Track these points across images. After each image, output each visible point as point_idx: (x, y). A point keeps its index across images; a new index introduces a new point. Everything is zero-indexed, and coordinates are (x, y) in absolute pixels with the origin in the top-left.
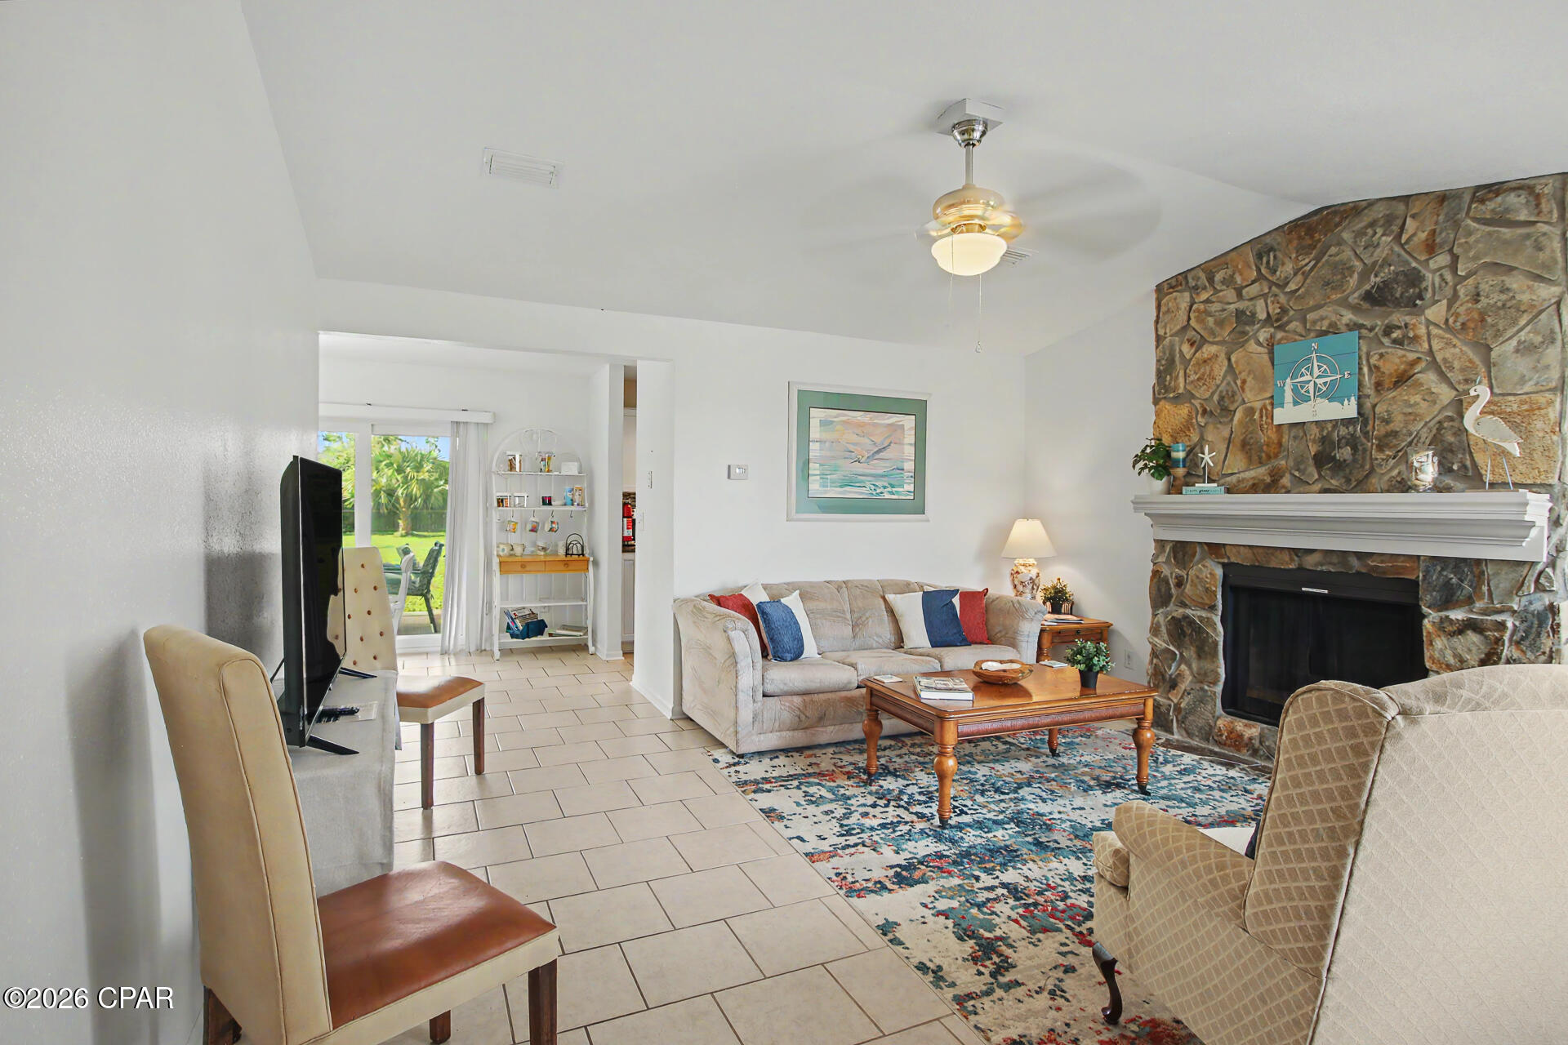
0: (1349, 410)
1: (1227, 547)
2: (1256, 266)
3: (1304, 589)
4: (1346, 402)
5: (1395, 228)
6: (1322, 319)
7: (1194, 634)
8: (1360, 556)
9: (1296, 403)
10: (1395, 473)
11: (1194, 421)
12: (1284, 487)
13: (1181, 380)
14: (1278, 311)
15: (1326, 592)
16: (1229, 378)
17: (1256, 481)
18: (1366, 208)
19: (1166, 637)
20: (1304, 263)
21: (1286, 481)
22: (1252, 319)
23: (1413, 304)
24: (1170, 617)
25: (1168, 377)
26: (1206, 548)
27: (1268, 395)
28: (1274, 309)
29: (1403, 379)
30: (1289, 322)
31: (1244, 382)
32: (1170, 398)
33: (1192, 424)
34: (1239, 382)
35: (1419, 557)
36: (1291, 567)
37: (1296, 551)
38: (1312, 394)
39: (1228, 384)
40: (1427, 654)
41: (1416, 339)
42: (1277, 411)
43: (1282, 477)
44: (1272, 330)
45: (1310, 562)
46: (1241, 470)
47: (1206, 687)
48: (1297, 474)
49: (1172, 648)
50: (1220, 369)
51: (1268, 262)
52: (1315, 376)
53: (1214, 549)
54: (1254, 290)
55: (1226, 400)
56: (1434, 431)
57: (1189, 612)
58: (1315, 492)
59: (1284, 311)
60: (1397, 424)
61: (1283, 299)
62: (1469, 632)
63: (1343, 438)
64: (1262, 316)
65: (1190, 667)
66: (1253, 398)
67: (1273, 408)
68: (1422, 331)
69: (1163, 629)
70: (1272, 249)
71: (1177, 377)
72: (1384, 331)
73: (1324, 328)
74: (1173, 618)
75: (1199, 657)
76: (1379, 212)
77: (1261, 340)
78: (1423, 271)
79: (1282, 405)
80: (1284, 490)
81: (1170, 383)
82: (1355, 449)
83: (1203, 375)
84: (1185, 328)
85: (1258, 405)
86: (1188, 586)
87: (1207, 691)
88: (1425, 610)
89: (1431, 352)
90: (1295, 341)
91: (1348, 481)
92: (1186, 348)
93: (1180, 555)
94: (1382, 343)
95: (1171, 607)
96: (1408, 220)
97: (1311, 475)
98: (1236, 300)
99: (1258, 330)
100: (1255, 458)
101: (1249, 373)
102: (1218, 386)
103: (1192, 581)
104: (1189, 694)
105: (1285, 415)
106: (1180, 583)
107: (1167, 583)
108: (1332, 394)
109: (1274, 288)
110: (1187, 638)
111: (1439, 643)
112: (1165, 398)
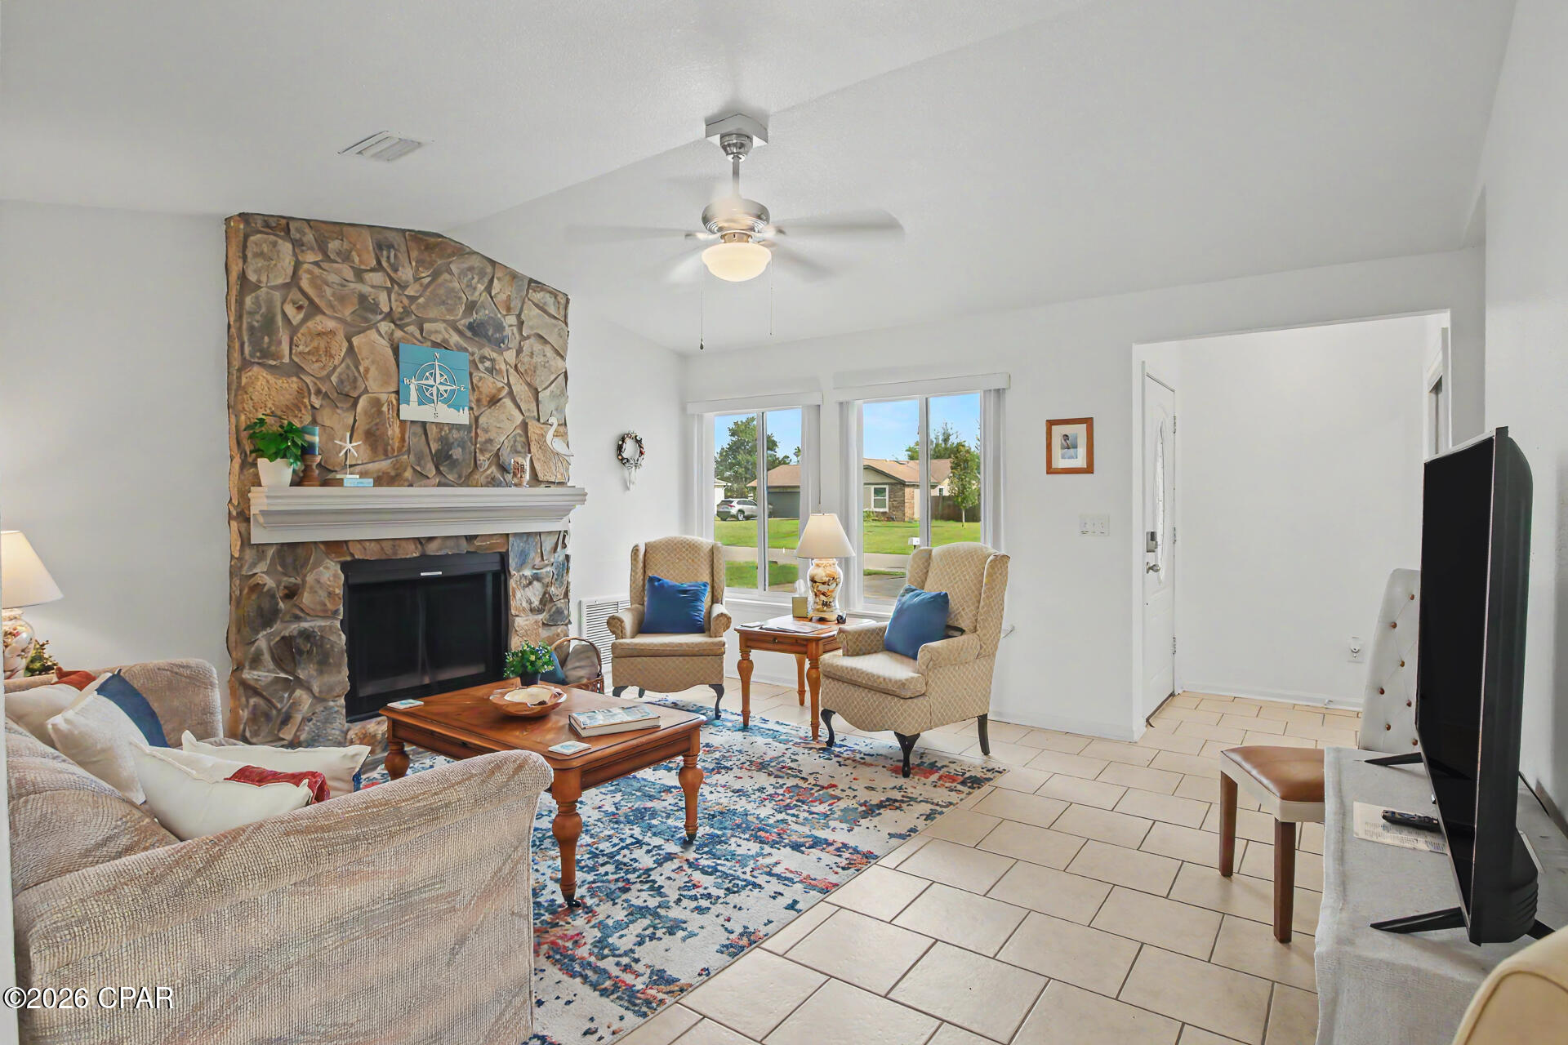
0: (463, 417)
1: (350, 544)
2: (376, 254)
3: (422, 574)
4: (461, 410)
5: (486, 280)
6: (437, 332)
7: (315, 649)
8: (470, 538)
9: (421, 403)
10: (489, 472)
11: (306, 400)
12: (407, 480)
13: (285, 347)
14: (401, 310)
15: (440, 573)
16: (348, 361)
17: (380, 474)
18: (467, 253)
19: (271, 666)
20: (423, 275)
21: (408, 474)
22: (374, 308)
23: (499, 343)
24: (278, 639)
25: (266, 339)
26: (322, 547)
27: (394, 389)
28: (397, 306)
29: (494, 401)
30: (408, 325)
31: (367, 370)
32: (271, 366)
33: (303, 403)
34: (362, 369)
35: (508, 535)
36: (415, 555)
37: (418, 540)
38: (435, 398)
39: (348, 367)
40: (513, 603)
41: (499, 372)
42: (403, 407)
43: (405, 471)
44: (392, 325)
45: (432, 549)
46: (364, 462)
47: (331, 704)
48: (418, 469)
49: (283, 675)
50: (340, 348)
51: (388, 258)
52: (438, 383)
53: (333, 547)
54: (377, 278)
55: (346, 383)
56: (512, 443)
57: (305, 625)
58: (434, 486)
59: (407, 312)
60: (492, 435)
61: (406, 301)
62: (535, 583)
63: (456, 440)
64: (386, 309)
65: (309, 689)
66: (376, 386)
67: (399, 405)
68: (503, 367)
69: (267, 657)
70: (390, 246)
71: (280, 343)
72: (480, 359)
73: (439, 341)
74: (283, 638)
75: (321, 672)
76: (475, 262)
77: (383, 333)
78: (504, 324)
79: (408, 402)
80: (406, 484)
81: (269, 347)
82: (463, 448)
83: (317, 349)
84: (286, 286)
85: (384, 397)
86: (306, 594)
87: (332, 707)
88: (513, 572)
89: (509, 384)
90: (414, 344)
91: (460, 477)
92: (290, 310)
93: (289, 560)
94: (479, 369)
95: (277, 626)
96: (495, 280)
97: (430, 470)
98: (353, 279)
99: (379, 322)
100: (380, 449)
101: (373, 362)
102: (335, 368)
103: (311, 588)
104: (310, 720)
105: (411, 411)
106: (292, 593)
107: (273, 596)
108: (451, 401)
109: (396, 286)
110: (305, 656)
111: (518, 595)
112: (259, 364)
